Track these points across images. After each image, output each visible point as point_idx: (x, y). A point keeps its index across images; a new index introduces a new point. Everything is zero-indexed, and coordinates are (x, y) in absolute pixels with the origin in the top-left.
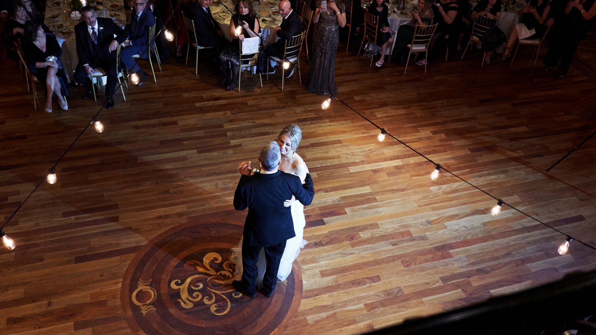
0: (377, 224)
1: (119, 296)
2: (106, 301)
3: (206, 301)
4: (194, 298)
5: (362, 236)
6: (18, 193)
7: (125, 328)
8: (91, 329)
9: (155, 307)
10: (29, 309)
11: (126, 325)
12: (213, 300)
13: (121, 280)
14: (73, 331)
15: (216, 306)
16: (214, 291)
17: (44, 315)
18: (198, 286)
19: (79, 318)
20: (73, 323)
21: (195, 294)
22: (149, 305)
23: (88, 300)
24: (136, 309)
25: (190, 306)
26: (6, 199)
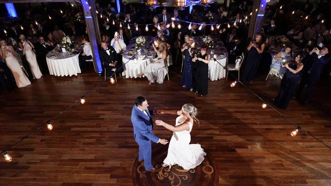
0: (264, 157)
1: (132, 167)
2: (126, 168)
3: (170, 178)
4: (165, 175)
5: (255, 161)
6: (104, 115)
7: (131, 182)
8: (116, 179)
9: (146, 175)
10: (94, 164)
11: (132, 181)
12: (173, 179)
13: (135, 160)
14: (109, 179)
15: (174, 182)
16: (174, 174)
17: (99, 168)
18: (168, 170)
19: (113, 173)
20: (110, 175)
21: (165, 174)
22: (143, 174)
23: (119, 166)
24: (138, 175)
25: (162, 178)
26: (99, 116)
